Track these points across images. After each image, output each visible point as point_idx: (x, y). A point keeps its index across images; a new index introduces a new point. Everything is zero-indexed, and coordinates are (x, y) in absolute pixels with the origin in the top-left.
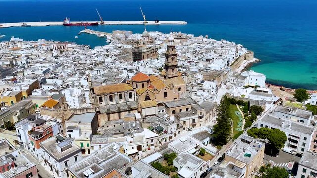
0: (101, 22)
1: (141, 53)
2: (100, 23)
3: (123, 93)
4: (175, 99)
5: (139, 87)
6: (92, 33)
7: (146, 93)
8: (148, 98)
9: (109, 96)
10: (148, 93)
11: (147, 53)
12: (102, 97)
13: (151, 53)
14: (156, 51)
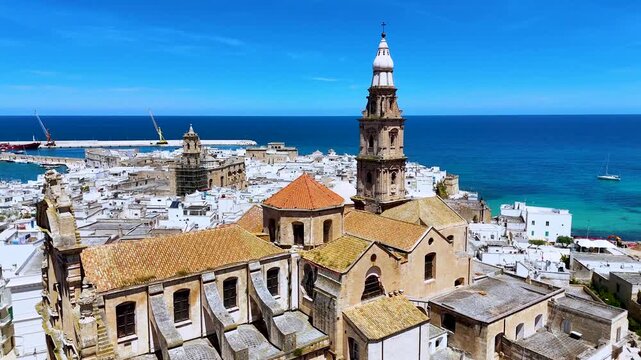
0: (46, 142)
1: (204, 171)
2: (43, 144)
3: (240, 275)
4: (458, 283)
5: (308, 239)
6: (21, 161)
7: (367, 258)
8: (373, 288)
9: (170, 291)
10: (374, 258)
11: (220, 174)
12: (132, 306)
13: (230, 174)
14: (240, 171)
